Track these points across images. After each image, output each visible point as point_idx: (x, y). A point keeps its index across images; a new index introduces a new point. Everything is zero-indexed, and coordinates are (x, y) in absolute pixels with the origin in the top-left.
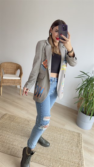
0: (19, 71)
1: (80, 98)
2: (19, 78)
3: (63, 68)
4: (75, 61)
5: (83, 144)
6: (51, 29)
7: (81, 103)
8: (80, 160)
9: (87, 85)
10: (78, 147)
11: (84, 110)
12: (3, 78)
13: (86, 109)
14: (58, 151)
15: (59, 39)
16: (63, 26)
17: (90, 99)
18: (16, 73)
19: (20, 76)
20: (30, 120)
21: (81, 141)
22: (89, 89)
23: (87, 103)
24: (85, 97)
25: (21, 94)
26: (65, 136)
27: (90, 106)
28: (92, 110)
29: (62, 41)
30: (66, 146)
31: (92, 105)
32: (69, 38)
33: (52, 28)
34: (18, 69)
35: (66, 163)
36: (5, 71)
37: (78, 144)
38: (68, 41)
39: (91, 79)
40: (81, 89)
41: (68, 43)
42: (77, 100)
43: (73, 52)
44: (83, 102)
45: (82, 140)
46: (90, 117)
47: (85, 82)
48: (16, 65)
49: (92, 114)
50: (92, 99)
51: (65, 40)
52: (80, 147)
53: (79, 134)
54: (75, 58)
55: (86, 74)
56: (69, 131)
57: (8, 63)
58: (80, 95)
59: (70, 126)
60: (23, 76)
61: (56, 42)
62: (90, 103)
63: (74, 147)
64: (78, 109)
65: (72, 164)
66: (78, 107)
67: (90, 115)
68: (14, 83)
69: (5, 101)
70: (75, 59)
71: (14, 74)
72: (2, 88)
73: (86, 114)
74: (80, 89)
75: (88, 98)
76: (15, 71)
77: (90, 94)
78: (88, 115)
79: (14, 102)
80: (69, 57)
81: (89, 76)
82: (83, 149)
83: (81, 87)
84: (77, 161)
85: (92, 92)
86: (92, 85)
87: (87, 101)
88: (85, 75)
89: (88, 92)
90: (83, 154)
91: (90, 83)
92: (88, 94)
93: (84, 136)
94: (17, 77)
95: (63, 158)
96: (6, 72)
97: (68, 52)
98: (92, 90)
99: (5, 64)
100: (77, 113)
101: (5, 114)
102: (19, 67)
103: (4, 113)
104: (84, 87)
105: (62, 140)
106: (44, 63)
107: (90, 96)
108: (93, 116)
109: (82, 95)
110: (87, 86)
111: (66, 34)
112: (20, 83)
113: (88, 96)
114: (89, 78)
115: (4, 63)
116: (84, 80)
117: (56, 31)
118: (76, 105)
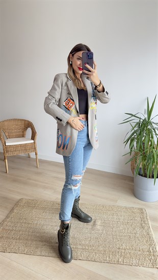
0: (29, 131)
1: (132, 153)
2: (33, 141)
3: (92, 106)
4: (107, 96)
5: (150, 223)
6: (71, 56)
7: (136, 162)
8: (150, 245)
9: (140, 132)
10: (143, 228)
11: (142, 172)
12: (7, 144)
13: (144, 169)
14: (113, 239)
15: (83, 69)
16: (87, 53)
18: (25, 134)
19: (33, 138)
21: (146, 219)
22: (143, 138)
23: (145, 160)
24: (140, 150)
25: (38, 167)
26: (121, 216)
27: (150, 163)
28: (154, 169)
29: (86, 72)
30: (125, 229)
31: (152, 160)
32: (95, 68)
33: (73, 55)
34: (27, 128)
35: (130, 253)
36: (7, 134)
37: (143, 224)
38: (94, 72)
39: (144, 122)
40: (132, 141)
41: (94, 74)
42: (129, 157)
43: (102, 86)
44: (139, 159)
45: (148, 217)
46: (153, 179)
47: (136, 129)
48: (23, 122)
49: (155, 176)
51: (90, 71)
52: (146, 228)
53: (142, 209)
54: (105, 92)
55: (134, 116)
56: (126, 208)
57: (10, 120)
58: (131, 149)
59: (125, 201)
60: (37, 137)
62: (149, 158)
63: (138, 230)
64: (133, 173)
65: (139, 253)
66: (133, 169)
67: (153, 177)
68: (26, 150)
69: (15, 181)
70: (106, 94)
71: (23, 136)
72: (6, 160)
73: (146, 176)
74: (130, 141)
75: (145, 151)
76: (23, 132)
77: (147, 146)
78: (150, 178)
79: (30, 179)
80: (98, 93)
81: (140, 118)
82: (151, 229)
83: (130, 137)
84: (146, 247)
85: (150, 143)
86: (147, 131)
88: (133, 118)
89: (144, 144)
90: (154, 237)
91: (144, 129)
92: (144, 145)
93: (149, 212)
95: (124, 246)
96: (9, 136)
97: (96, 87)
98: (149, 139)
99: (6, 123)
100: (132, 179)
101: (21, 200)
102: (29, 125)
103: (18, 197)
106: (66, 103)
107: (147, 148)
108: (157, 178)
109: (136, 148)
110: (140, 134)
111: (91, 64)
112: (35, 149)
113: (145, 148)
114: (142, 120)
115: (4, 121)
116: (134, 125)
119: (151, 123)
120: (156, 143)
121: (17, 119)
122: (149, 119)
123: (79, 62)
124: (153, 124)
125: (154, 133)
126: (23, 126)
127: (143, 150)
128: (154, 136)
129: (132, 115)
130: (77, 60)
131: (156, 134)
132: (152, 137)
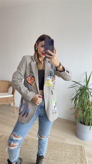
0: (11, 88)
1: (76, 108)
2: (12, 96)
5: (87, 158)
6: (37, 44)
7: (78, 113)
9: (81, 94)
11: (82, 120)
13: (83, 118)
15: (45, 54)
16: (49, 40)
17: (87, 108)
18: (8, 91)
19: (13, 93)
20: (28, 139)
21: (84, 155)
22: (83, 98)
23: (84, 113)
24: (81, 106)
25: (15, 112)
26: (67, 152)
27: (87, 115)
28: (90, 119)
31: (89, 114)
32: (55, 53)
33: (38, 43)
34: (10, 86)
38: (55, 56)
39: (84, 88)
40: (76, 99)
41: (55, 58)
42: (74, 110)
44: (80, 112)
45: (85, 153)
46: (89, 126)
47: (79, 92)
48: (8, 82)
49: (91, 124)
50: (89, 108)
51: (51, 56)
52: (84, 162)
53: (81, 147)
55: (78, 83)
56: (71, 145)
58: (75, 105)
59: (70, 140)
61: (41, 57)
62: (87, 113)
64: (76, 120)
66: (76, 117)
67: (89, 125)
68: (8, 101)
71: (7, 91)
73: (85, 124)
74: (74, 99)
75: (84, 107)
76: (7, 89)
77: (85, 103)
78: (87, 125)
81: (81, 85)
83: (75, 97)
85: (87, 101)
86: (86, 94)
87: (84, 111)
89: (83, 101)
91: (83, 92)
92: (83, 103)
93: (87, 149)
94: (10, 94)
98: (87, 98)
100: (75, 124)
101: (1, 136)
104: (78, 97)
105: (65, 157)
106: (28, 79)
109: (78, 105)
110: (81, 96)
112: (14, 100)
113: (84, 105)
114: (82, 86)
116: (78, 89)
117: (42, 46)
118: (73, 116)
119: (88, 89)
120: (91, 101)
121: (4, 81)
122: (87, 86)
123: (42, 49)
124: (89, 90)
125: (90, 95)
126: (7, 85)
127: (83, 107)
128: (90, 97)
129: (77, 83)
130: (41, 48)
131: (91, 96)
132: (89, 97)
